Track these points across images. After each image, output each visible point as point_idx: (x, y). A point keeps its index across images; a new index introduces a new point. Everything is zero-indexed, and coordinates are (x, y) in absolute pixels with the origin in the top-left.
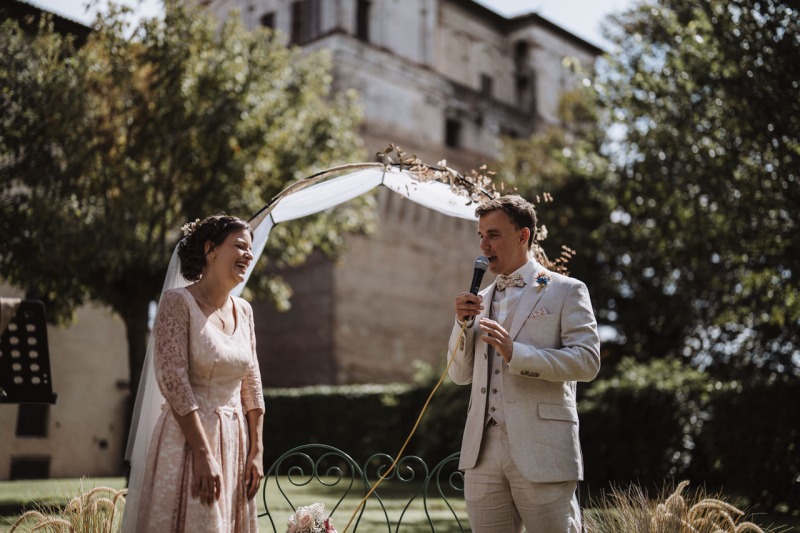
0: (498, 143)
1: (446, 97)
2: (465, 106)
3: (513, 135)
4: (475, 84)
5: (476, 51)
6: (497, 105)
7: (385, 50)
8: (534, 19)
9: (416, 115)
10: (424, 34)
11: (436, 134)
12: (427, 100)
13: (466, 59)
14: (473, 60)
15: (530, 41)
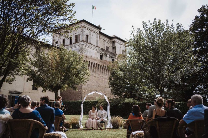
0: (109, 58)
1: (101, 51)
2: (104, 53)
3: (112, 57)
4: (106, 49)
5: (106, 42)
6: (109, 52)
7: (91, 44)
8: (116, 37)
9: (96, 55)
10: (97, 41)
11: (99, 58)
12: (97, 52)
13: (104, 44)
14: (105, 44)
15: (115, 41)
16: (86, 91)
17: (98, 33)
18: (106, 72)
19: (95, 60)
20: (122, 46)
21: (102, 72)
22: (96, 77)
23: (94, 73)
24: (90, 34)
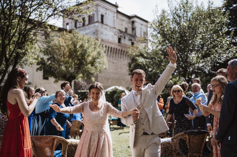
0: (128, 41)
1: (118, 33)
2: (122, 35)
3: (131, 40)
4: (124, 30)
5: (124, 23)
6: (128, 34)
7: (106, 25)
8: (136, 17)
9: (113, 37)
10: (114, 21)
11: (117, 41)
12: (115, 34)
13: (122, 25)
14: (124, 25)
15: (135, 21)
16: (103, 79)
17: (115, 12)
18: (124, 57)
19: (112, 43)
20: (143, 26)
21: (121, 58)
22: (113, 63)
23: (111, 59)
24: (106, 13)
